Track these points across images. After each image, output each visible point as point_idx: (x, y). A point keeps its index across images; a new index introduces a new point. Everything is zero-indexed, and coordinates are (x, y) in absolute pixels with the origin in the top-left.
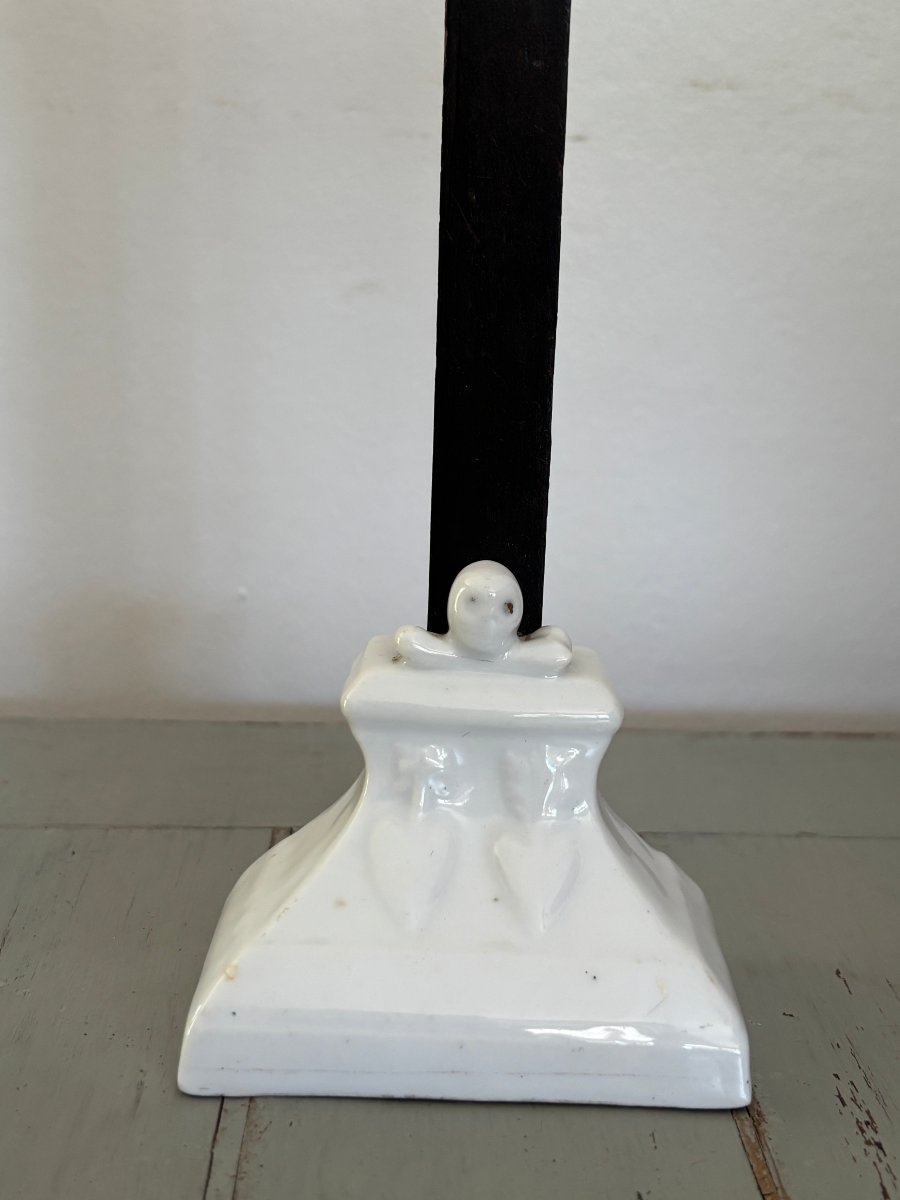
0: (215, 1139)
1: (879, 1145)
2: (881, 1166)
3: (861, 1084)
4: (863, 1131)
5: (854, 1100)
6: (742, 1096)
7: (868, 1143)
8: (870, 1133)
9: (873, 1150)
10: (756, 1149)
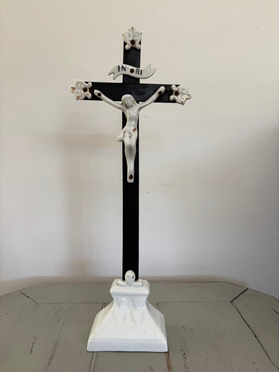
0: (92, 359)
1: (185, 358)
2: (185, 361)
3: (184, 347)
4: (183, 355)
5: (183, 350)
6: (167, 350)
7: (184, 357)
8: (184, 355)
9: (184, 359)
10: (168, 359)
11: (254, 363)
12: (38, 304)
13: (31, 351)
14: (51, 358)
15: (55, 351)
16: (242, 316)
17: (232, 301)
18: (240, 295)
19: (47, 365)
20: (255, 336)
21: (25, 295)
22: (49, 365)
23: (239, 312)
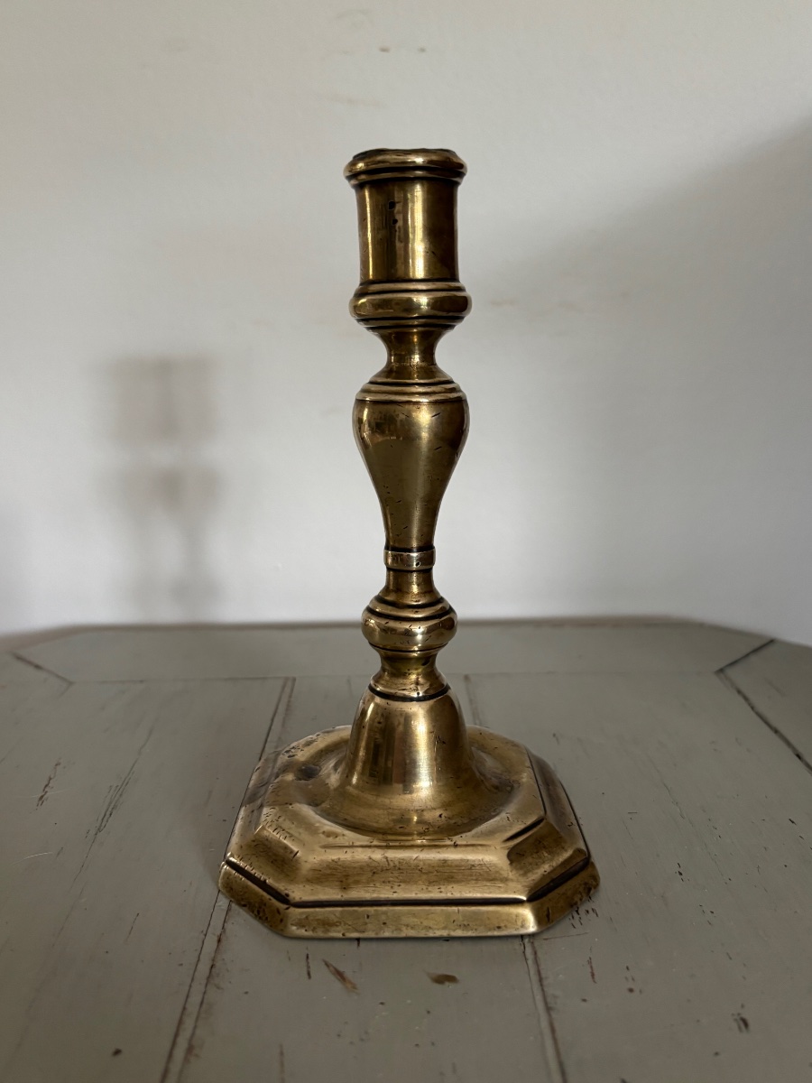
11: (793, 822)
12: (71, 683)
13: (42, 797)
14: (108, 814)
15: (121, 795)
16: (752, 708)
17: (721, 670)
18: (747, 655)
19: (93, 832)
20: (799, 756)
21: (29, 663)
22: (99, 830)
23: (746, 699)
